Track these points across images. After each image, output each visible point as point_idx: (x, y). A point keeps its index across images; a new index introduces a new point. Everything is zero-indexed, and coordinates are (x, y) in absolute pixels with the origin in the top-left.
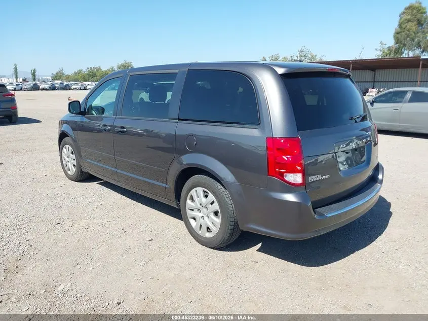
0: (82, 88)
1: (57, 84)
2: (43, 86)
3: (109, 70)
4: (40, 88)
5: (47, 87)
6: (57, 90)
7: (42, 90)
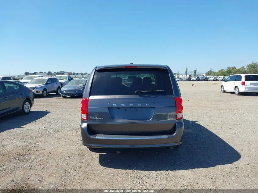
0: (215, 79)
1: (201, 77)
2: (193, 79)
3: (241, 69)
4: (192, 80)
5: (195, 79)
6: (200, 81)
7: (192, 81)
